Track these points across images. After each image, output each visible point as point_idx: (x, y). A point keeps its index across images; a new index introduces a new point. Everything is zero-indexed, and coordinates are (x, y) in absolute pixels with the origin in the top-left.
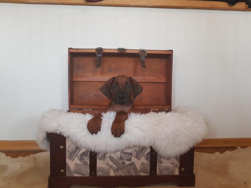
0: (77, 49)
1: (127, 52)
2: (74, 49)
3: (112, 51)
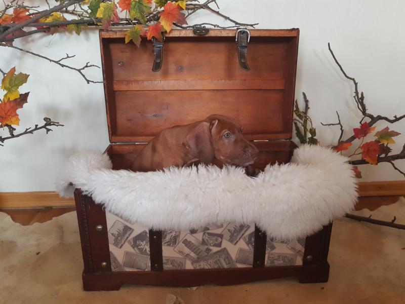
0: (116, 32)
1: (212, 34)
2: (110, 33)
3: (182, 34)
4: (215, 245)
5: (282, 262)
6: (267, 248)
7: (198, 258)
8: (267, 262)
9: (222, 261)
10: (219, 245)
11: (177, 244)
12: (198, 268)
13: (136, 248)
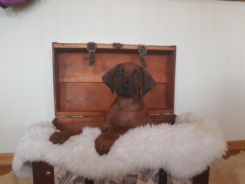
0: (63, 44)
1: (124, 47)
2: (60, 44)
3: (106, 47)
4: (132, 183)
10: (135, 183)
11: (105, 183)
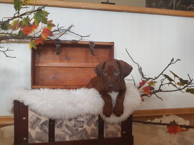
1: (79, 43)
4: (80, 127)
5: (112, 135)
6: (104, 128)
7: (72, 134)
8: (105, 136)
9: (84, 135)
10: (82, 127)
11: (62, 127)
12: (72, 140)
13: (42, 130)
